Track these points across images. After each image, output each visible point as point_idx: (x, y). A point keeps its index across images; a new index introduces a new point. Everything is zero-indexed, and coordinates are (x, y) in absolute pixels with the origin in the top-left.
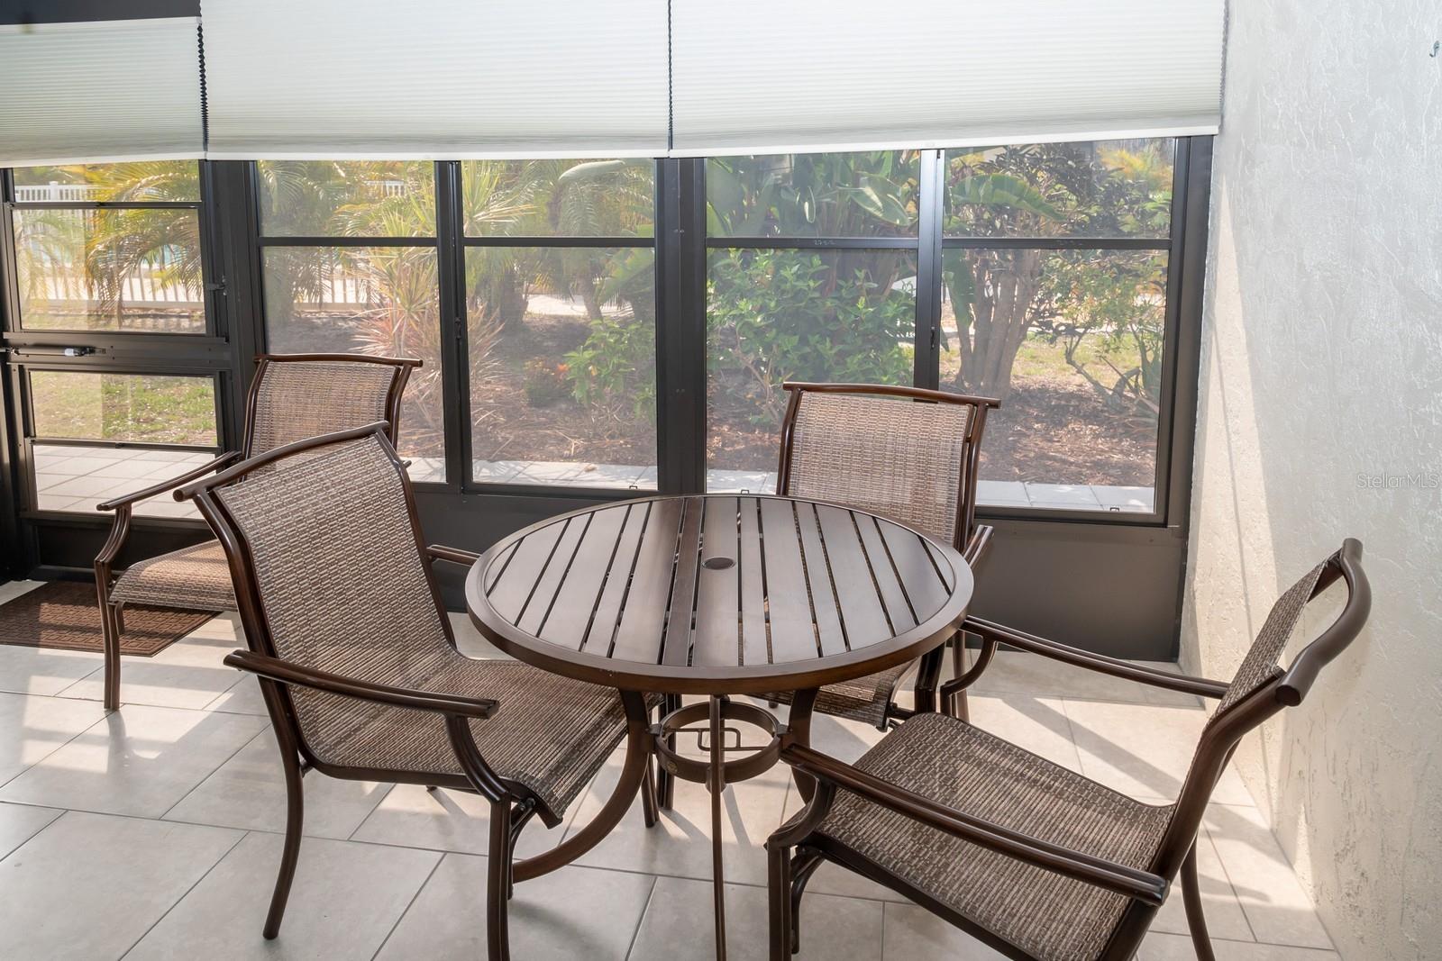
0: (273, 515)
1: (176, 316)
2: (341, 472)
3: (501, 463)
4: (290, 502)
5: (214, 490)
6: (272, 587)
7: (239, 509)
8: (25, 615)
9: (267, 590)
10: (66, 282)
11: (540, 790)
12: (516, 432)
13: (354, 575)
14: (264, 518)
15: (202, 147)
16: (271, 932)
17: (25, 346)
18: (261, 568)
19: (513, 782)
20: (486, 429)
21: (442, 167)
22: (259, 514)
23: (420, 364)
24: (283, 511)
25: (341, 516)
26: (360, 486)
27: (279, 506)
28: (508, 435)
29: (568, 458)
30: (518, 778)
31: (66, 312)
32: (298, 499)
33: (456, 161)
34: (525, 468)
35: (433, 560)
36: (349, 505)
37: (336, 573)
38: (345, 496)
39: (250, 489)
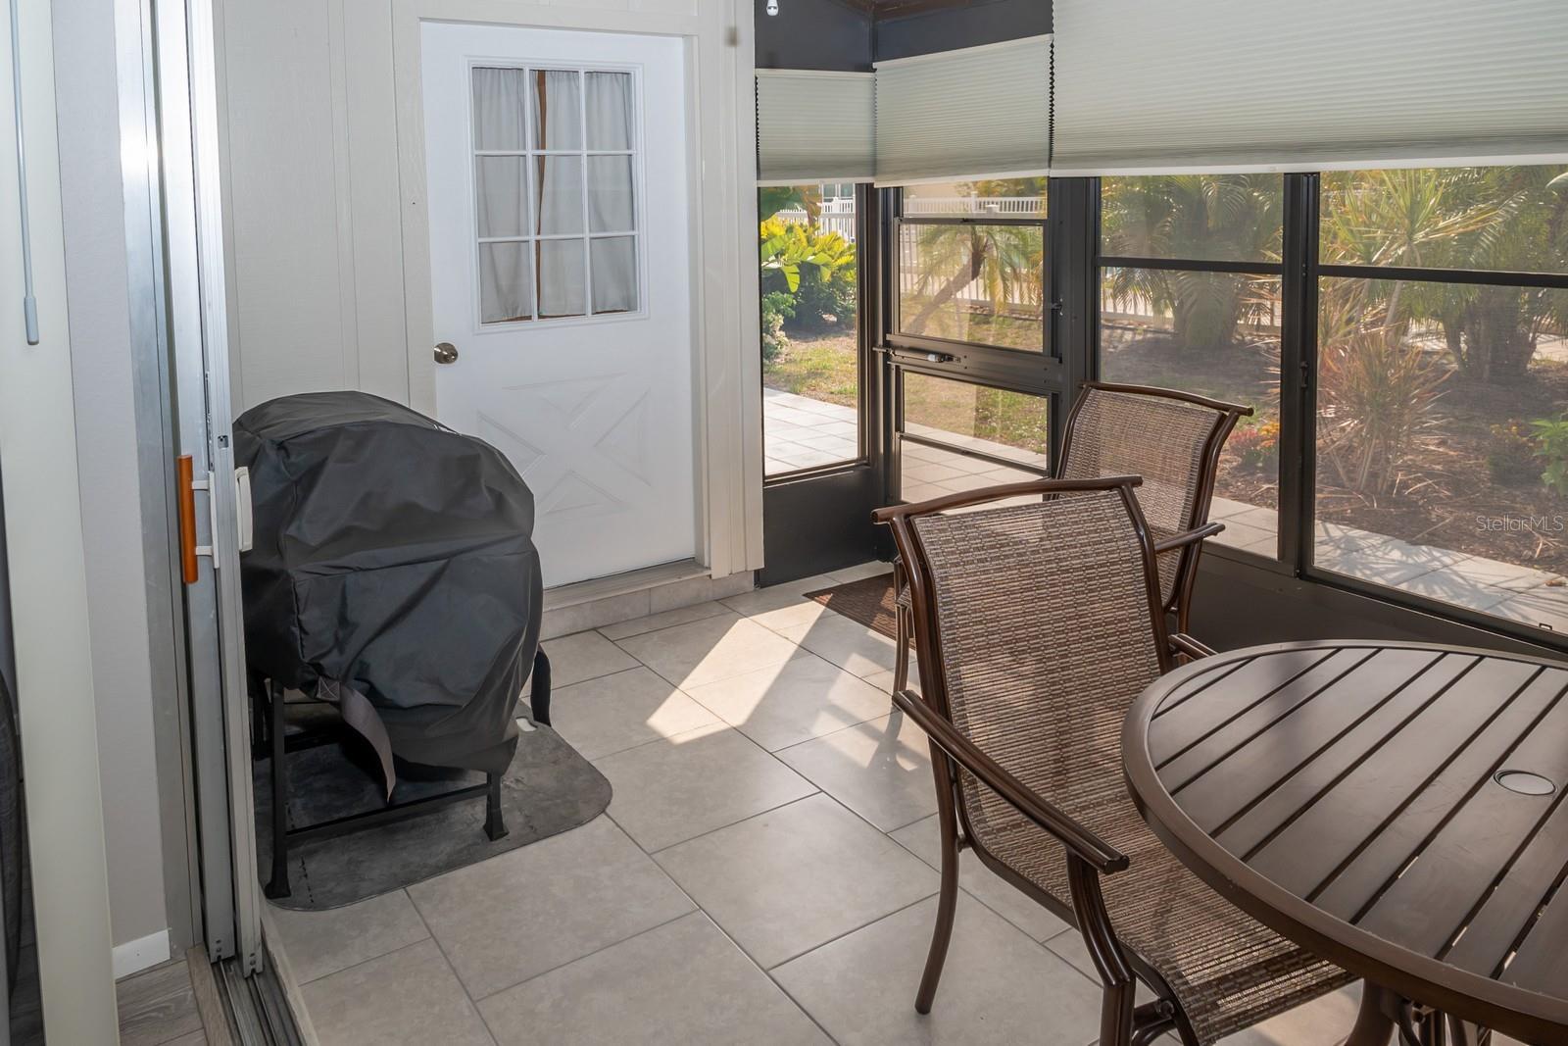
0: (966, 558)
1: (1121, 328)
2: (1063, 525)
3: (1424, 548)
4: (992, 547)
5: (911, 518)
6: (954, 634)
7: (932, 543)
8: (872, 594)
9: (948, 635)
10: (1021, 287)
11: (1185, 997)
12: (1458, 513)
13: (1060, 645)
14: (957, 558)
15: (1047, 164)
16: (924, 1005)
17: (902, 348)
18: (945, 610)
19: (1150, 968)
20: (1416, 502)
21: (1294, 181)
22: (953, 553)
23: (1250, 412)
24: (982, 555)
25: (1052, 574)
26: (1082, 545)
27: (978, 549)
28: (1446, 515)
29: (1529, 562)
30: (1160, 966)
31: (1027, 317)
32: (1002, 546)
33: (1312, 174)
34: (1456, 562)
35: (1177, 651)
36: (1065, 564)
37: (1037, 637)
38: (1061, 552)
39: (950, 524)
